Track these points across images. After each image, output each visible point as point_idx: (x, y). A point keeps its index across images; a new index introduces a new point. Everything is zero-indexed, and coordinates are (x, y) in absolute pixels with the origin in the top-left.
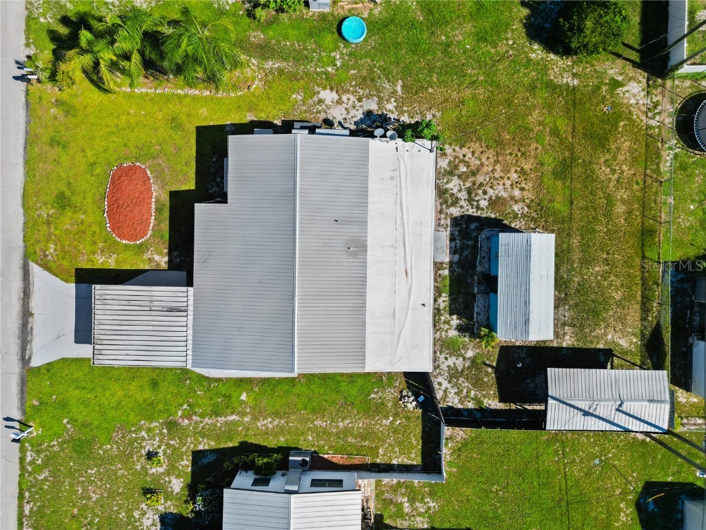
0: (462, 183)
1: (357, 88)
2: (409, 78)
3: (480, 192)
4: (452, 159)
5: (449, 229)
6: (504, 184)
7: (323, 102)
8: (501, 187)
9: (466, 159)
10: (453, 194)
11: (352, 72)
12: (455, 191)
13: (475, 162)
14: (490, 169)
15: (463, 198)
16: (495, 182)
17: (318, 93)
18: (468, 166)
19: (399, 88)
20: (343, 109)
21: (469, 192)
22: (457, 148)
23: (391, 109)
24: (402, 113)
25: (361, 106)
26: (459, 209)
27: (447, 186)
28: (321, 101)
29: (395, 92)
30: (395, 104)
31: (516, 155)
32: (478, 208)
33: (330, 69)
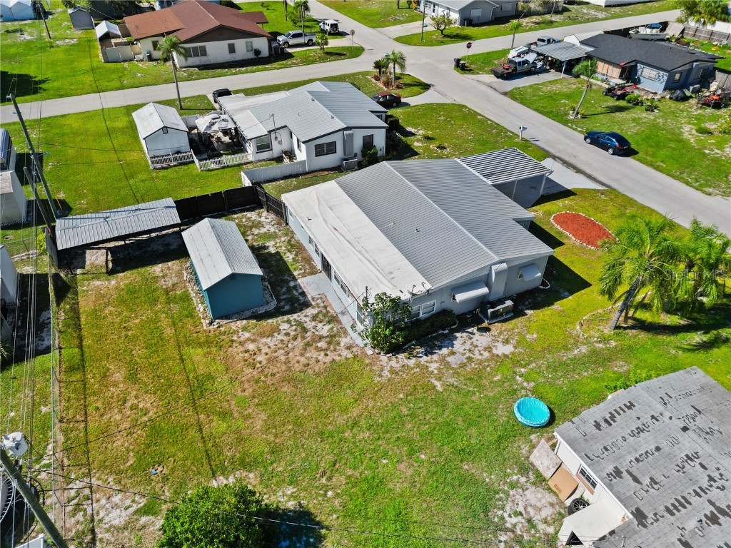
0: (316, 333)
1: (481, 367)
2: (433, 397)
3: (292, 333)
4: (338, 348)
5: (310, 299)
6: (269, 347)
7: (504, 342)
8: (271, 344)
9: (322, 354)
10: (320, 322)
11: (498, 377)
12: (320, 325)
13: (312, 353)
14: (291, 354)
15: (309, 323)
16: (280, 345)
17: (515, 347)
18: (316, 348)
19: (438, 384)
20: (479, 345)
21: (305, 330)
22: (337, 358)
23: (432, 364)
24: (418, 365)
25: (464, 354)
26: (308, 314)
27: (331, 326)
28: (506, 342)
29: (439, 379)
30: (430, 369)
31: (266, 376)
32: (288, 321)
33: (523, 370)
